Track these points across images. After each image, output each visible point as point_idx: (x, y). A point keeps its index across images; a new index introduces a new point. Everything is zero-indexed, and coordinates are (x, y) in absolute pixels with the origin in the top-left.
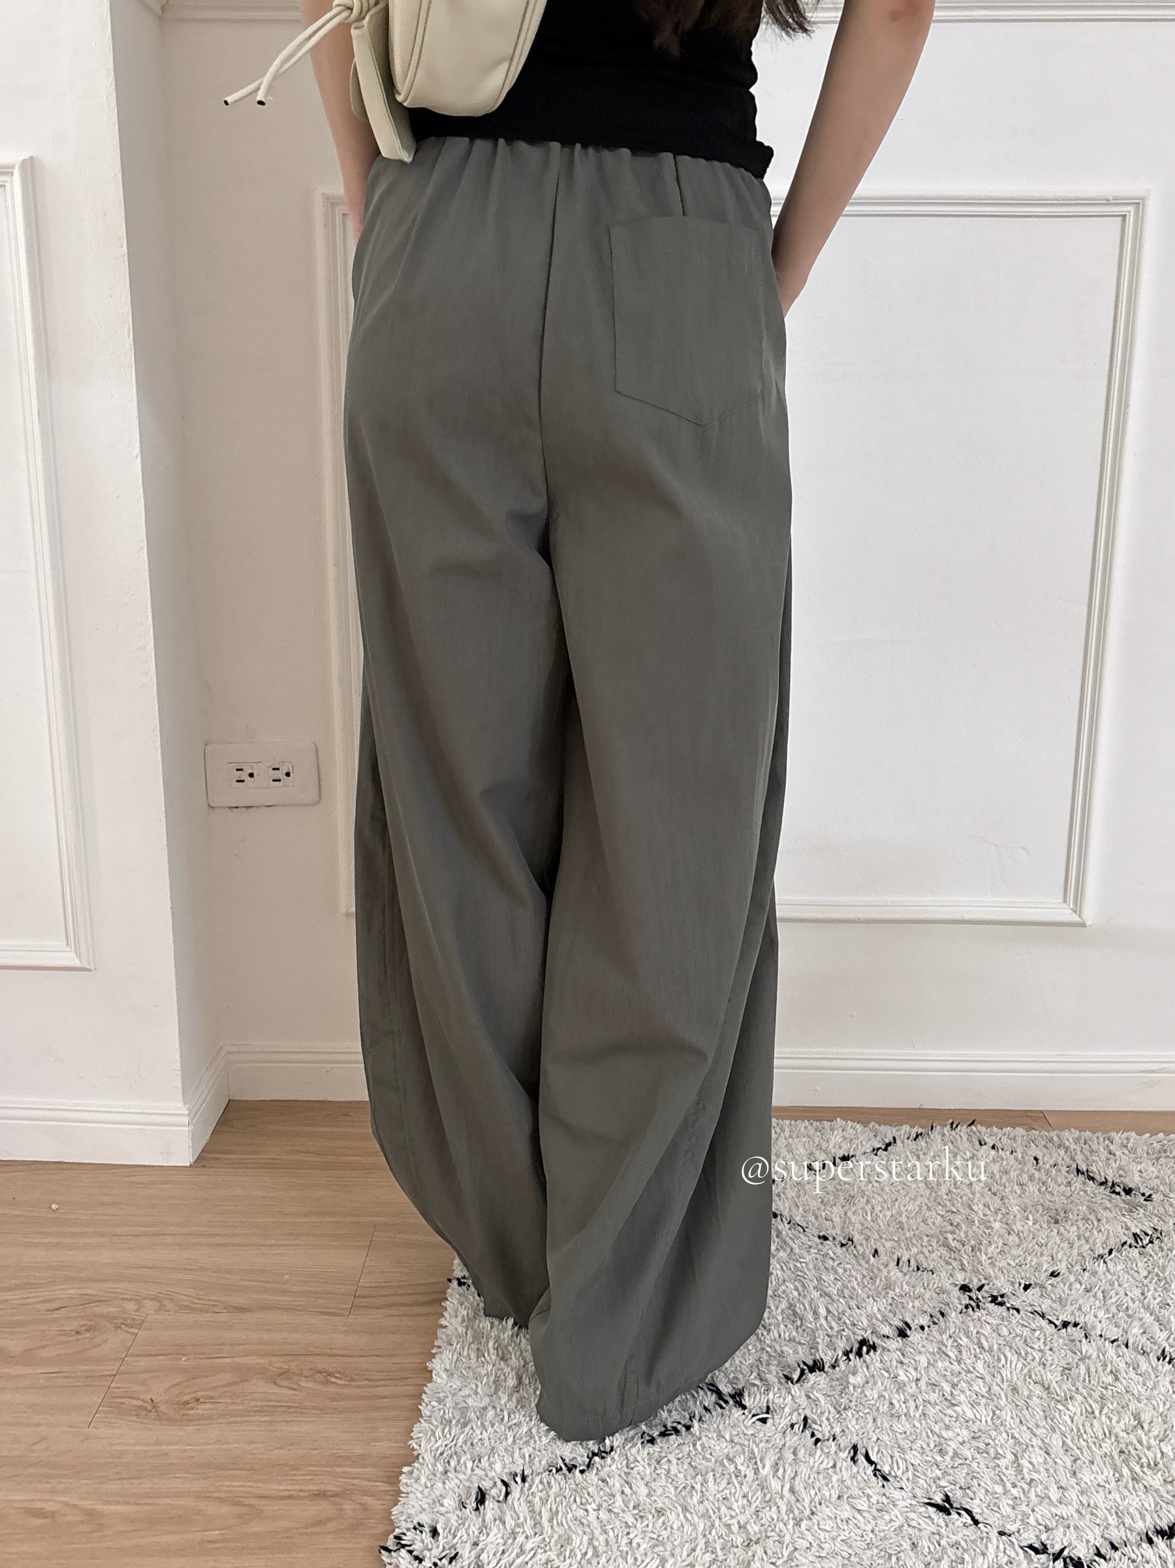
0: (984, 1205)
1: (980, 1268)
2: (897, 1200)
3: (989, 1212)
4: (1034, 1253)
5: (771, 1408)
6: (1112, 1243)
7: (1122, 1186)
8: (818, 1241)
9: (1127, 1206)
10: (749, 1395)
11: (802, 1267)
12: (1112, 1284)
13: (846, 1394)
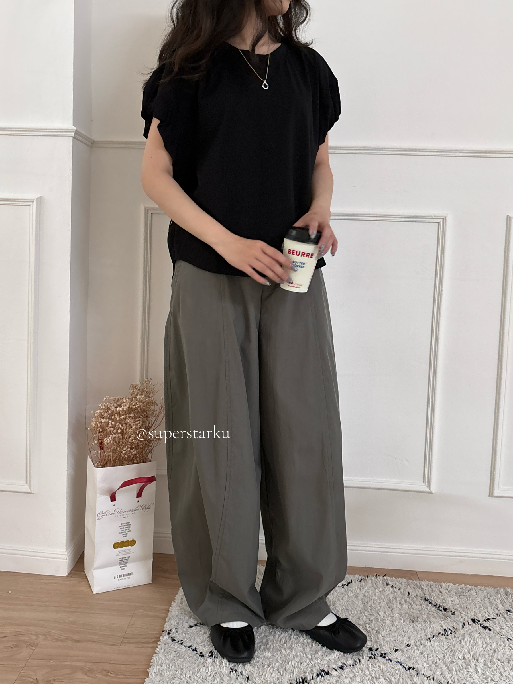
0: (384, 613)
1: (378, 640)
3: (385, 616)
4: (402, 635)
6: (435, 633)
7: (443, 607)
9: (443, 617)
12: (432, 651)
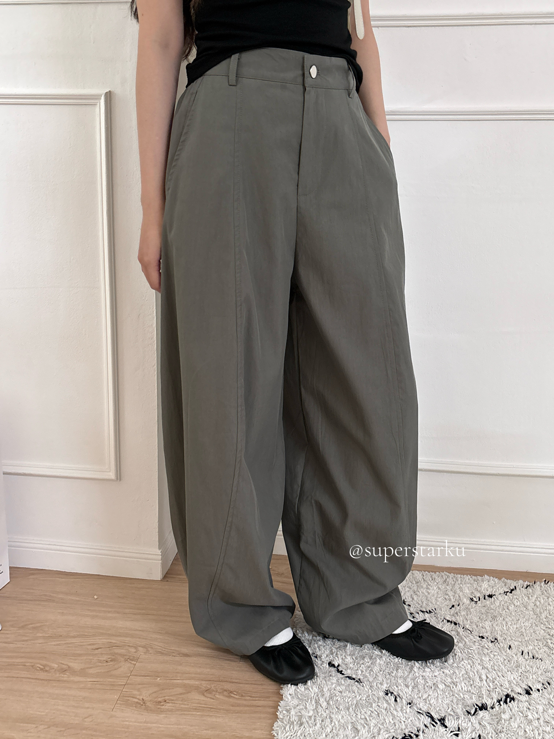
2: (519, 619)
5: (461, 728)
8: (479, 639)
10: (448, 720)
11: (472, 652)
13: (500, 724)
